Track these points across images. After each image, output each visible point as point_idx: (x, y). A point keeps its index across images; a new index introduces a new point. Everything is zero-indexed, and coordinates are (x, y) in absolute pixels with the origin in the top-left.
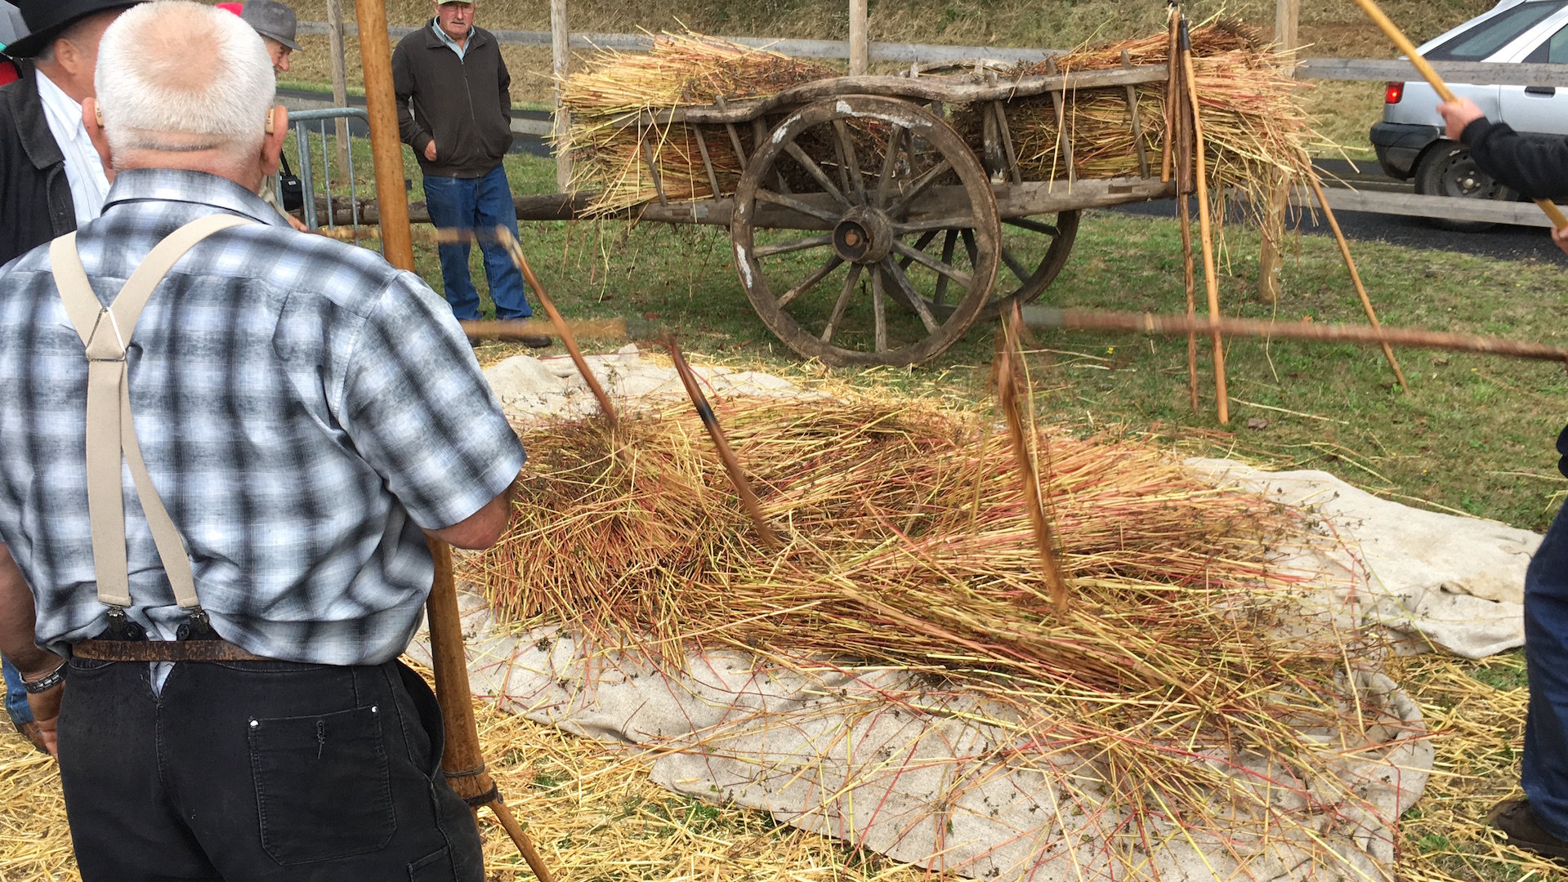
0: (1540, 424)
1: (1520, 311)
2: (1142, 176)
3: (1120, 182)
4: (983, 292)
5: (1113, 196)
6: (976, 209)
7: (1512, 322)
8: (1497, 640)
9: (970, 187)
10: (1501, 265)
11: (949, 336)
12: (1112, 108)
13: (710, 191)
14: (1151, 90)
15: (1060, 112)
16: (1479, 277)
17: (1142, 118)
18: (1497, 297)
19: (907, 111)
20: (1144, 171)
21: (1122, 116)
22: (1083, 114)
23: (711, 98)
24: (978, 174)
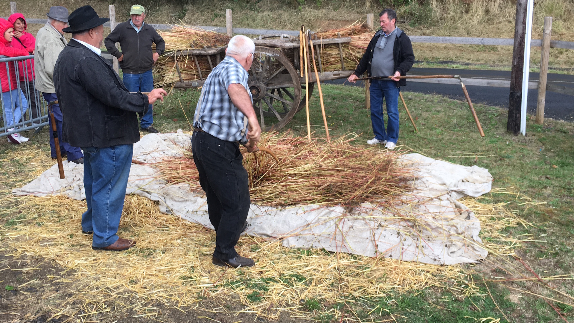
0: (457, 139)
1: (439, 109)
3: (336, 72)
4: (297, 107)
5: (334, 77)
6: (294, 82)
7: (439, 112)
8: (478, 193)
9: (292, 75)
10: (427, 96)
11: (286, 121)
12: (334, 50)
13: (199, 77)
14: (346, 44)
15: (318, 51)
16: (423, 99)
17: (343, 52)
18: (431, 105)
19: (271, 51)
20: (343, 69)
21: (337, 52)
22: (326, 52)
23: (201, 47)
24: (294, 71)
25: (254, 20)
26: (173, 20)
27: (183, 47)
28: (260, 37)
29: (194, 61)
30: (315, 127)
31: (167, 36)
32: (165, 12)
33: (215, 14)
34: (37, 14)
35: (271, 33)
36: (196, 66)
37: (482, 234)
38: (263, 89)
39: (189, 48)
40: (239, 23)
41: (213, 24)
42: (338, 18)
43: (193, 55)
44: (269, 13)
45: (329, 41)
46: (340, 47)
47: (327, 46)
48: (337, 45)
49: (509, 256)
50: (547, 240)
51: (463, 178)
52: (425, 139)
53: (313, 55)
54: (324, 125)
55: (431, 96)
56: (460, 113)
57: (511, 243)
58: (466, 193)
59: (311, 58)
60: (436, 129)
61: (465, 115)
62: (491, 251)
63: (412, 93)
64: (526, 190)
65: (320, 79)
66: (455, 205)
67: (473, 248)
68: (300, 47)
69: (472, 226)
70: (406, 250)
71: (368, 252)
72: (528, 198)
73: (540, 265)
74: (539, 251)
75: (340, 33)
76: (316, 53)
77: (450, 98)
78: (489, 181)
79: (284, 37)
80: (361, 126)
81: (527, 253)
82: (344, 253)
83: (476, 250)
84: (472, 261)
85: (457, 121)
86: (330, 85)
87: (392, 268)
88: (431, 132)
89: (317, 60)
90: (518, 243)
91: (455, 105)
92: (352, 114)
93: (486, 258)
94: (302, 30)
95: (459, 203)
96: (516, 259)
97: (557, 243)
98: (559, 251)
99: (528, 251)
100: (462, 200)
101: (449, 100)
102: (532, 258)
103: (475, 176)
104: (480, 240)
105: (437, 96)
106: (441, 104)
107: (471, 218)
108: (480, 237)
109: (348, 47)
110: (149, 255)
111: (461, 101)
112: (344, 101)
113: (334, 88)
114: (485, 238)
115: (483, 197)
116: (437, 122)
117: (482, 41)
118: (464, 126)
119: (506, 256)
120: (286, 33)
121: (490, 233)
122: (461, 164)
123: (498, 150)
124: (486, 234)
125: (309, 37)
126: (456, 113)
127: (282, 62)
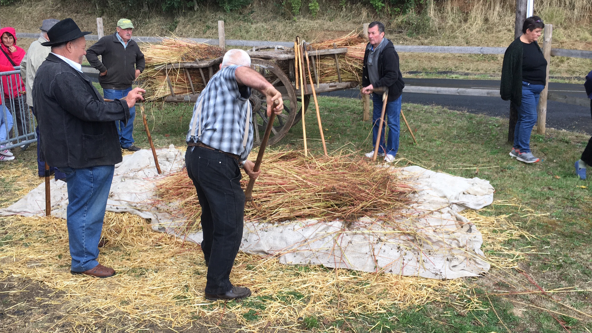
0: (457, 151)
1: (439, 120)
2: (339, 82)
3: (332, 84)
4: (292, 120)
6: (289, 94)
7: (438, 123)
8: (480, 205)
9: (287, 87)
10: (426, 107)
11: (281, 135)
12: (330, 61)
13: (191, 91)
14: (342, 55)
15: (314, 62)
16: (422, 110)
17: (339, 64)
18: (431, 116)
19: (265, 63)
20: (340, 80)
21: (333, 63)
22: (321, 63)
23: (193, 59)
24: (290, 83)
25: (247, 32)
26: (164, 33)
27: (174, 60)
28: (254, 49)
29: (186, 74)
30: (311, 140)
31: (158, 48)
32: (156, 24)
33: (207, 26)
34: (22, 28)
35: (265, 44)
36: (187, 79)
37: (484, 247)
38: (258, 102)
39: (180, 61)
40: (232, 35)
41: (205, 36)
42: (334, 28)
43: (184, 68)
44: (263, 24)
45: (325, 52)
46: (337, 58)
47: (323, 57)
48: (333, 56)
49: (512, 268)
50: (550, 252)
51: (464, 190)
52: (425, 151)
53: (308, 66)
54: (321, 138)
55: (430, 107)
56: (460, 124)
57: (514, 255)
58: (467, 206)
59: (306, 70)
60: (435, 140)
61: (465, 126)
62: (493, 264)
63: (411, 104)
64: (529, 201)
65: (316, 91)
66: (456, 218)
67: (475, 261)
68: (294, 59)
69: (474, 239)
70: (407, 264)
71: (368, 268)
72: (530, 210)
73: (544, 278)
74: (542, 263)
75: (336, 43)
76: (311, 64)
77: (450, 109)
78: (491, 193)
79: (278, 48)
80: (358, 138)
81: (530, 265)
82: (343, 269)
83: (478, 264)
84: (474, 275)
85: (457, 133)
86: (327, 98)
87: (392, 284)
88: (431, 144)
89: (312, 71)
90: (521, 256)
91: (456, 116)
92: (349, 127)
93: (489, 271)
94: (297, 41)
95: (460, 216)
96: (519, 271)
97: (561, 254)
98: (562, 263)
99: (531, 264)
100: (463, 213)
101: (449, 111)
102: (536, 271)
103: (476, 188)
104: (482, 253)
105: (436, 107)
106: (441, 115)
107: (473, 231)
108: (482, 250)
109: (344, 57)
110: (141, 274)
111: (460, 112)
112: (341, 114)
113: (330, 101)
114: (488, 251)
115: (484, 209)
116: (437, 133)
117: (482, 50)
118: (464, 137)
119: (509, 269)
120: (280, 45)
121: (492, 246)
122: (462, 176)
123: (500, 161)
124: (488, 247)
125: (304, 48)
126: (456, 124)
127: (277, 75)
